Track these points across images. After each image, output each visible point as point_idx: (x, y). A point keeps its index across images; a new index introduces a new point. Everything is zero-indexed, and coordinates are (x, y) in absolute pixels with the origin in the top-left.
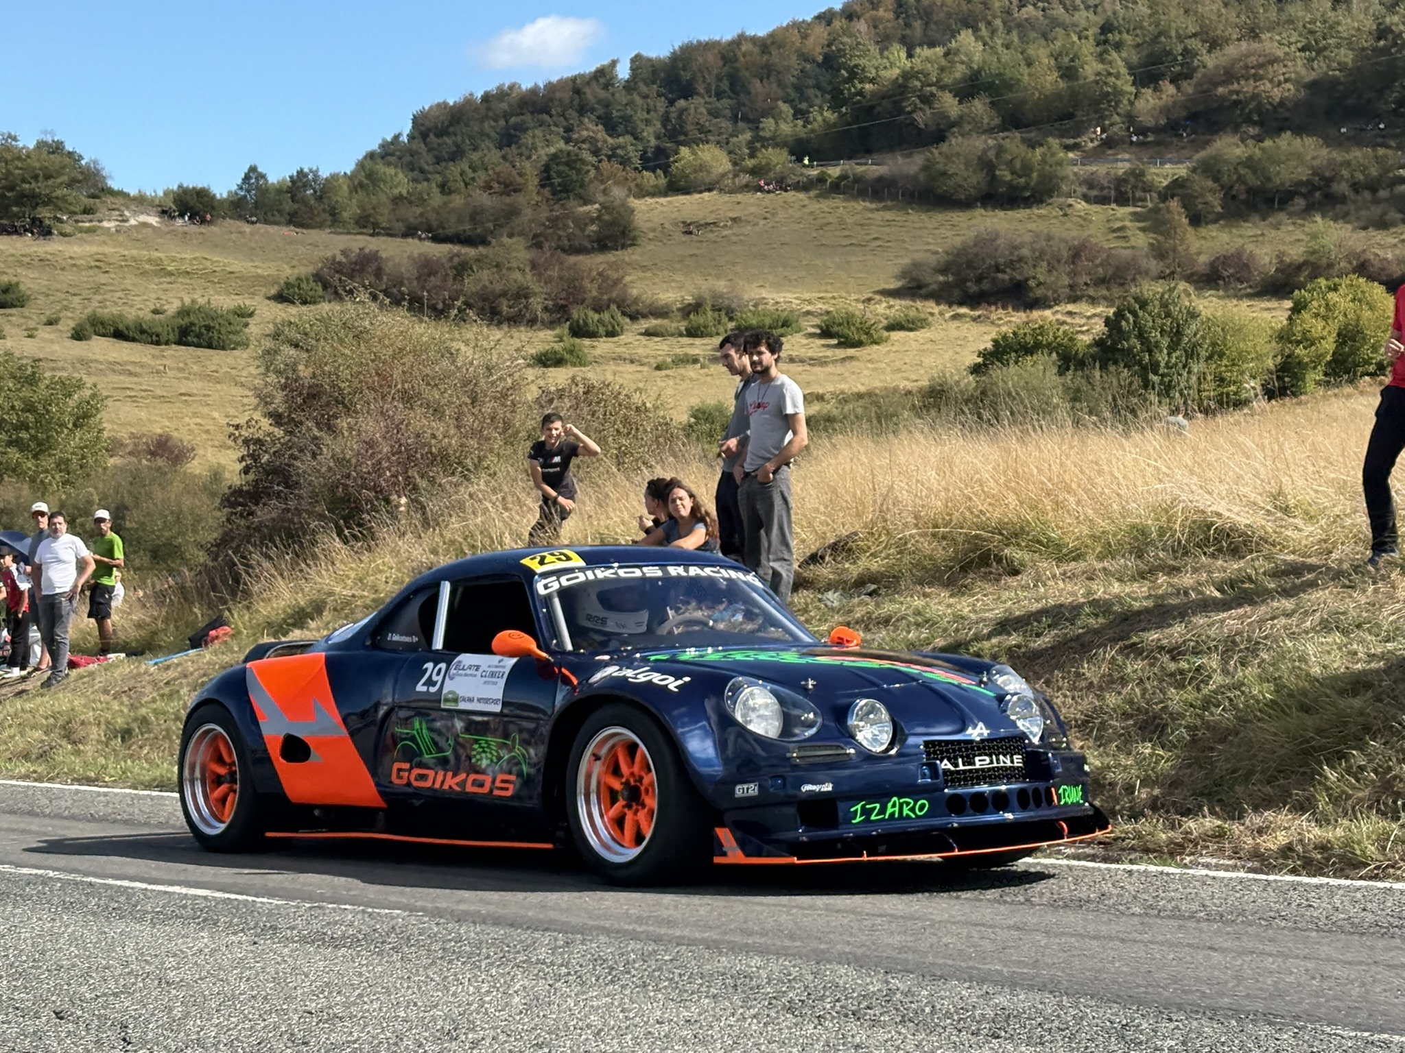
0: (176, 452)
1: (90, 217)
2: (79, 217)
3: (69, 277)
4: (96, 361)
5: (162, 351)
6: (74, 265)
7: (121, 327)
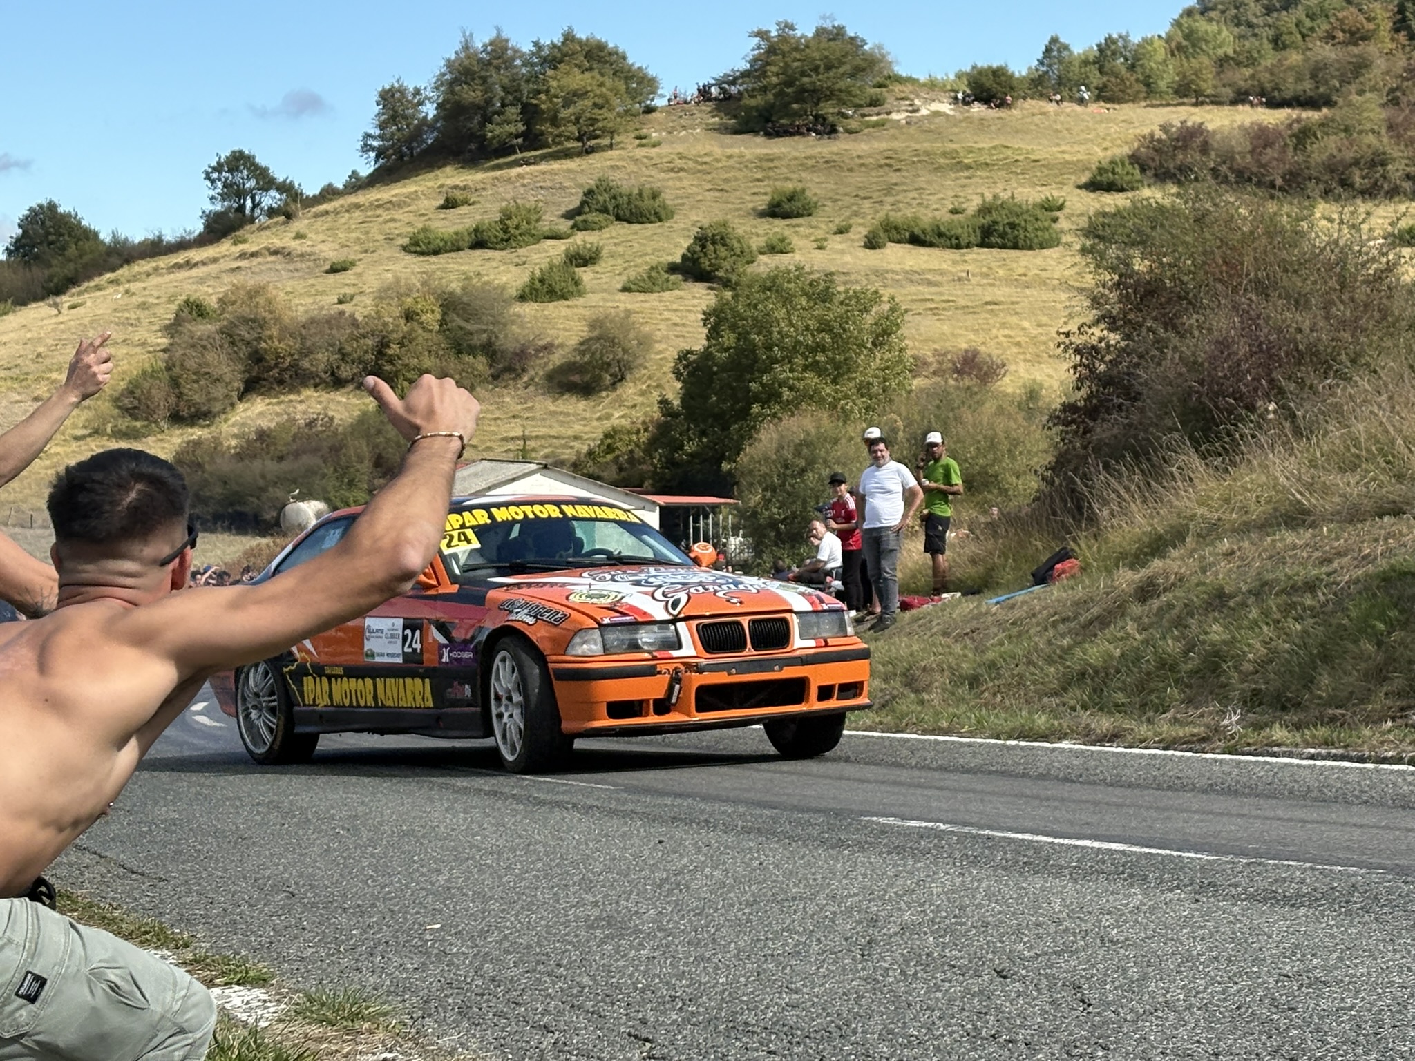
0: (985, 368)
1: (876, 110)
2: (866, 110)
3: (857, 178)
4: (893, 272)
5: (963, 255)
6: (863, 165)
7: (917, 231)
